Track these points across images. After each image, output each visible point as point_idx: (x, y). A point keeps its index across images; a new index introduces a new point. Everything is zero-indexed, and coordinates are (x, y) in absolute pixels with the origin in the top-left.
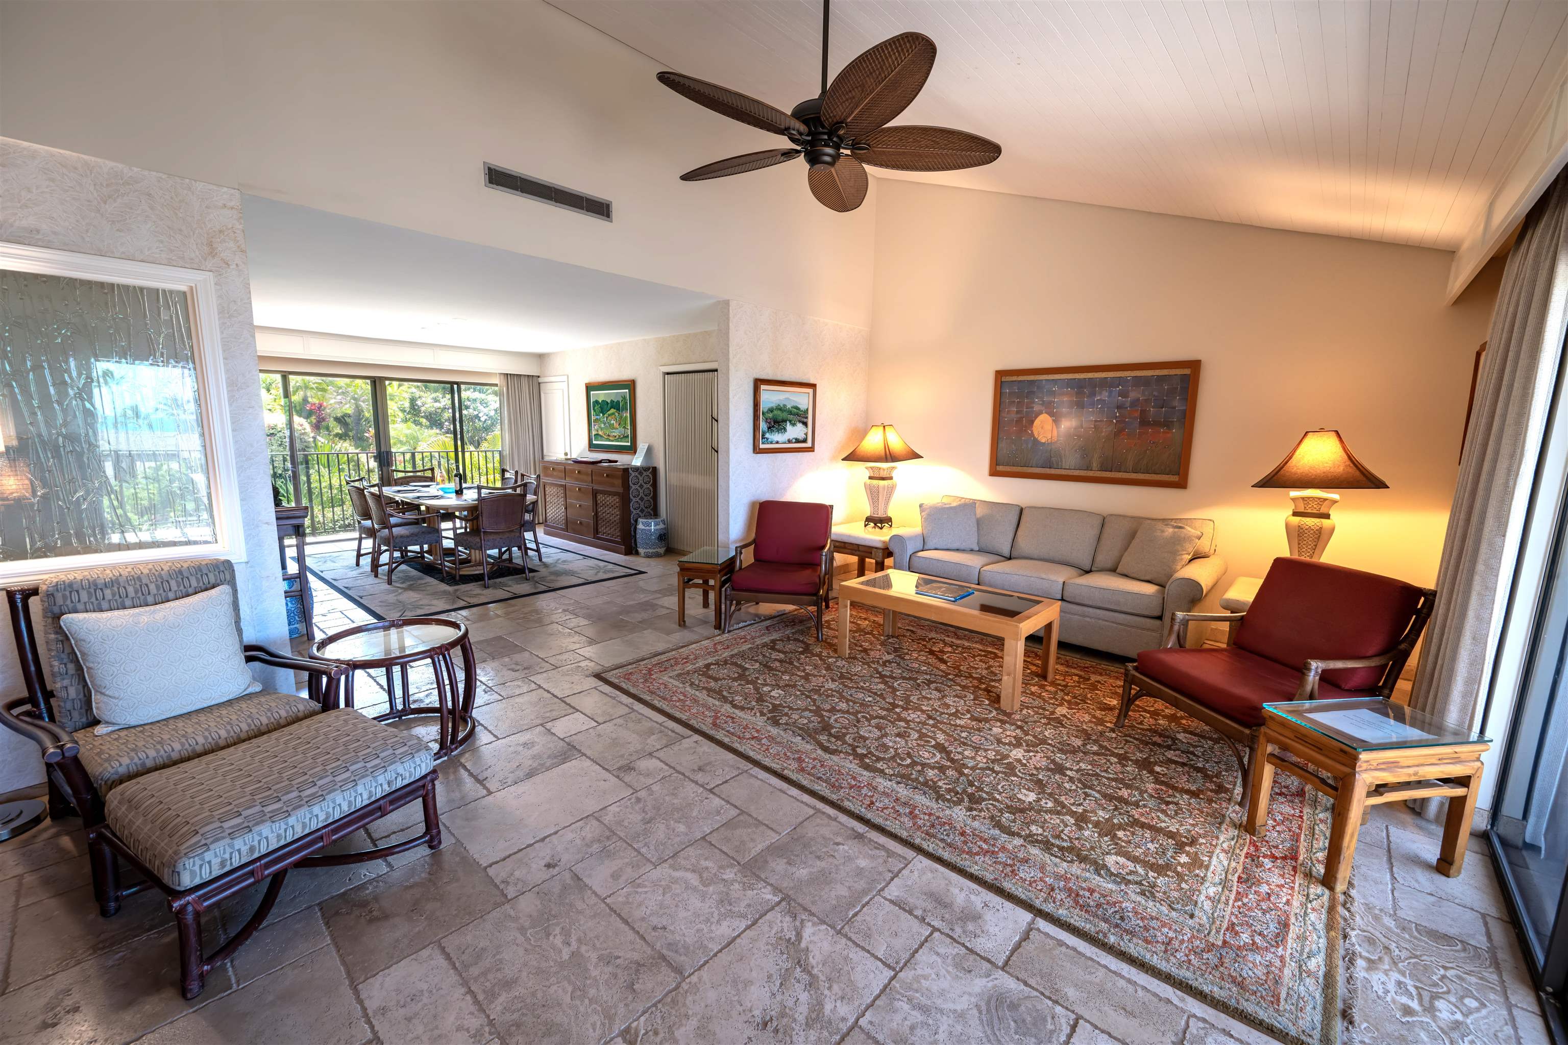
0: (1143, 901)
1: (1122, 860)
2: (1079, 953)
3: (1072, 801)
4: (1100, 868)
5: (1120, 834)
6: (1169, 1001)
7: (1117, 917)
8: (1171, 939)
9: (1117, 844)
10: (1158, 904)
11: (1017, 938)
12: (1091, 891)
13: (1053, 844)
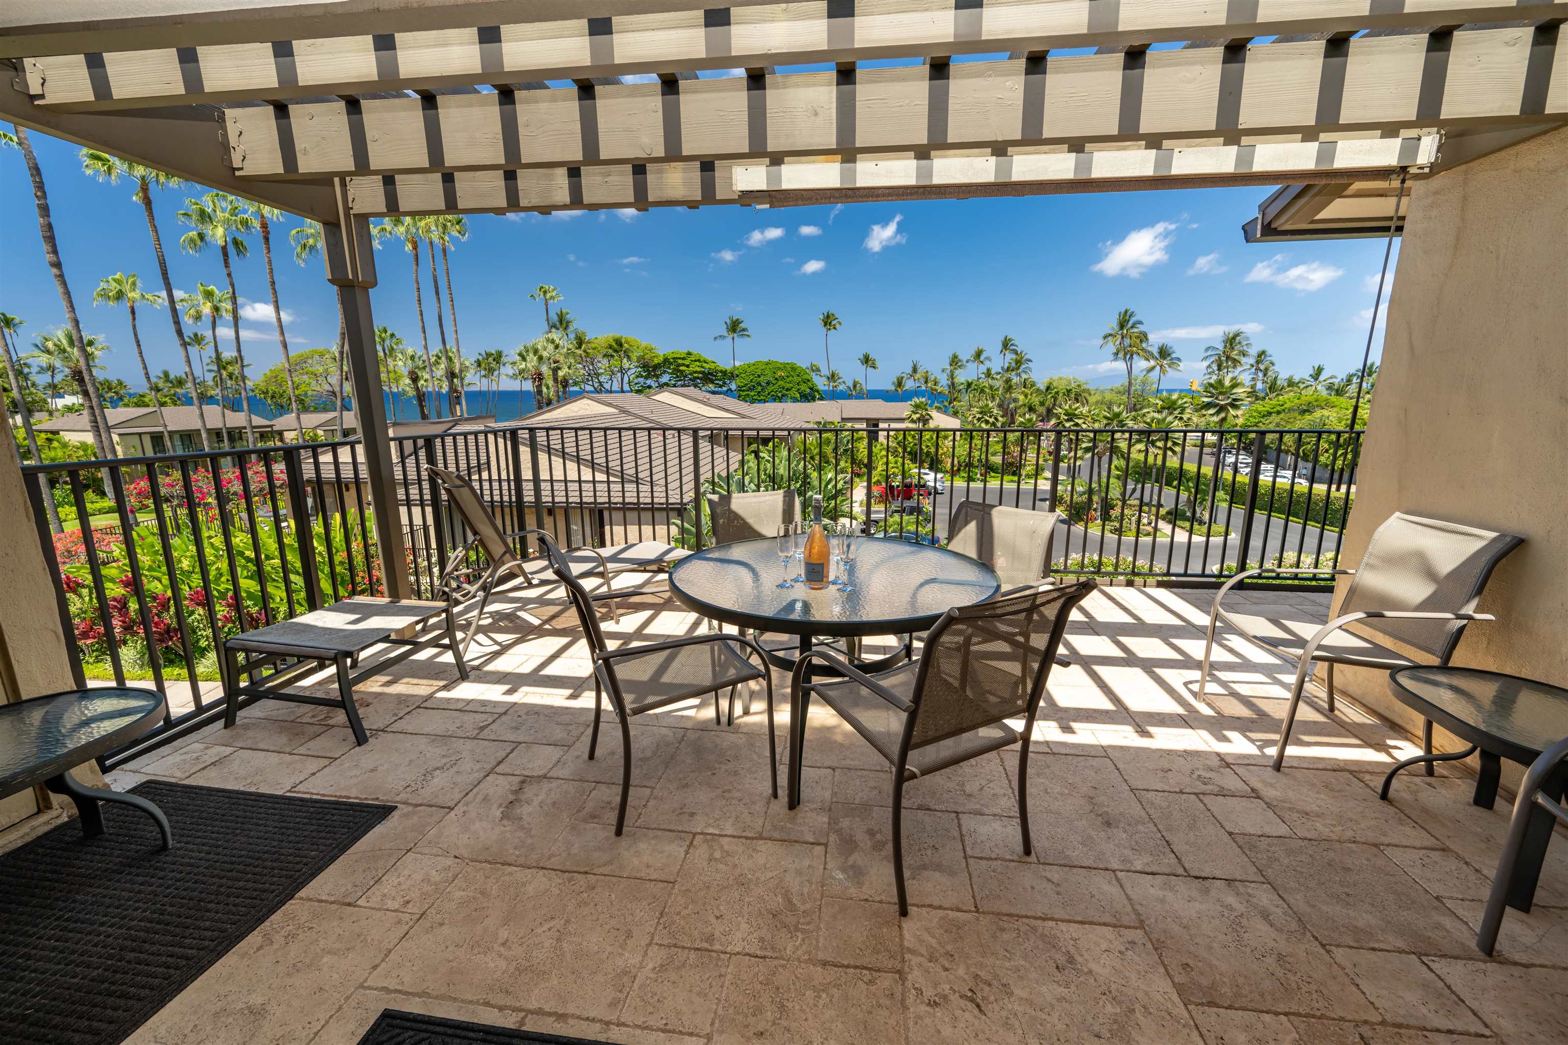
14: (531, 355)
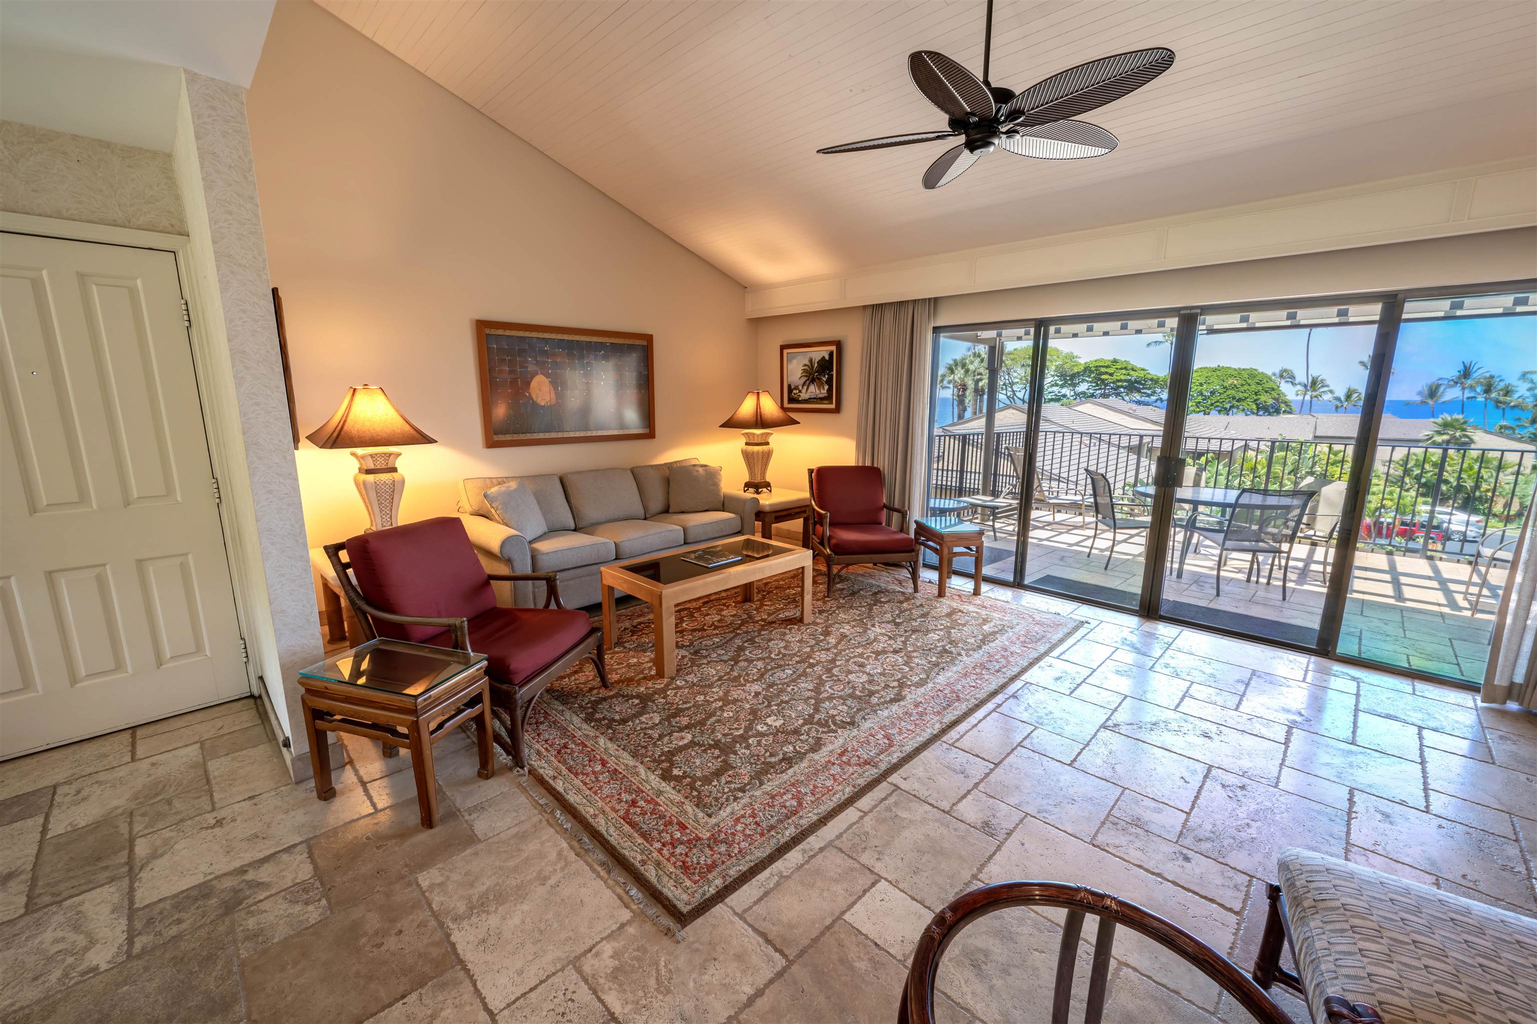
14: (959, 368)
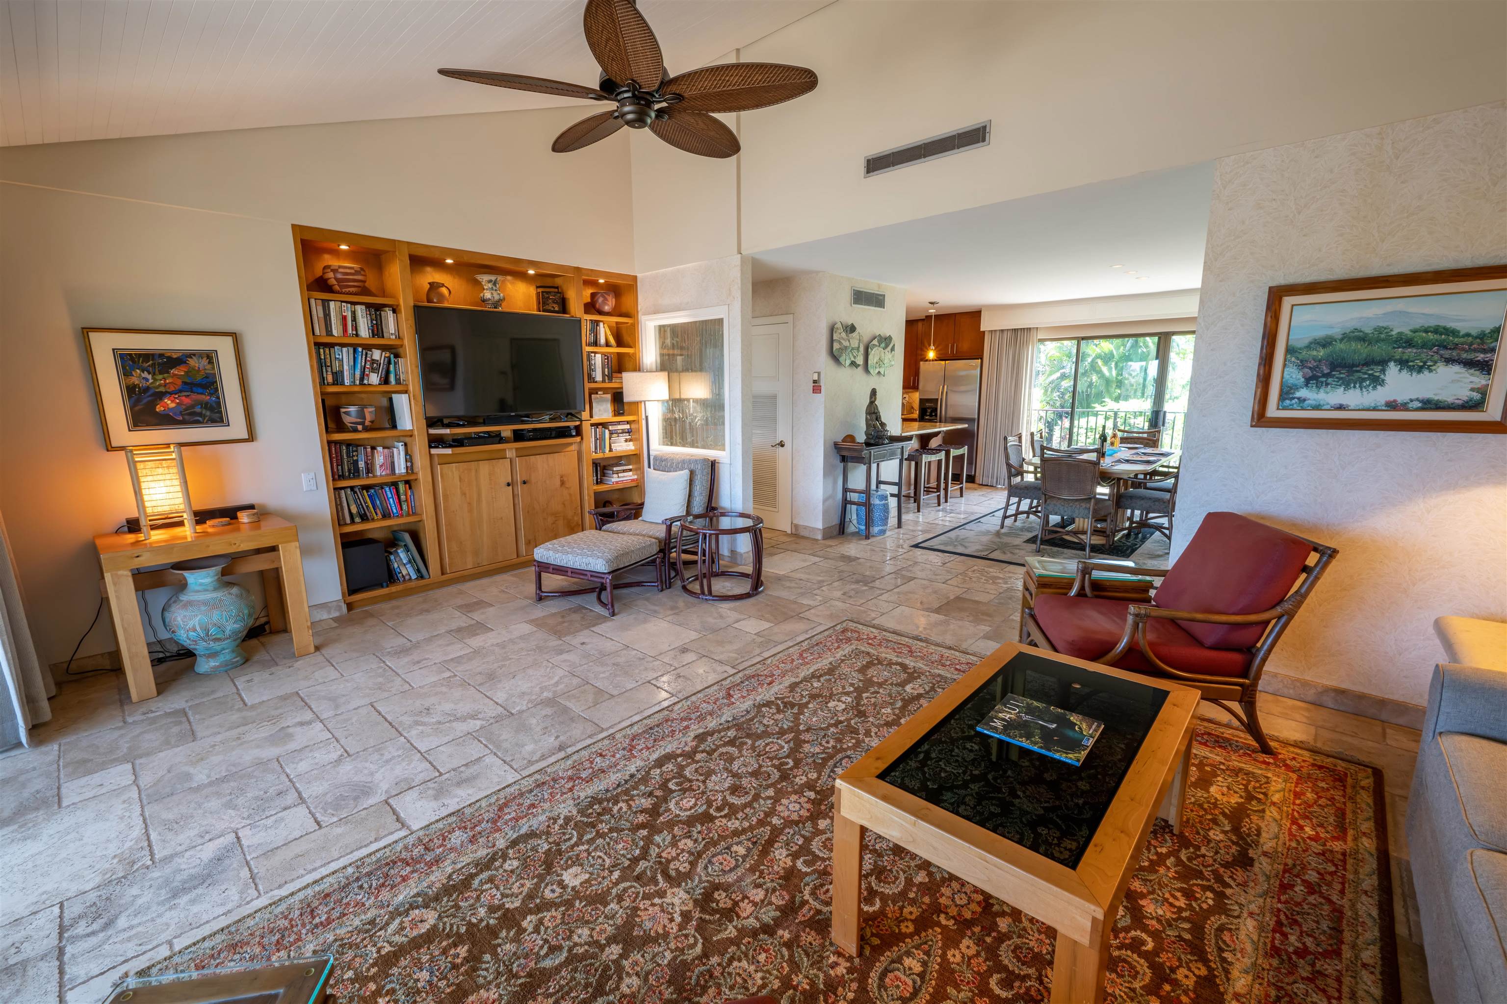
0: (363, 917)
1: (424, 928)
2: (361, 848)
3: (546, 922)
4: (428, 901)
5: (463, 951)
6: (280, 887)
7: (366, 886)
8: (313, 918)
9: (448, 936)
10: (350, 929)
11: (402, 815)
12: (404, 879)
13: (482, 871)
